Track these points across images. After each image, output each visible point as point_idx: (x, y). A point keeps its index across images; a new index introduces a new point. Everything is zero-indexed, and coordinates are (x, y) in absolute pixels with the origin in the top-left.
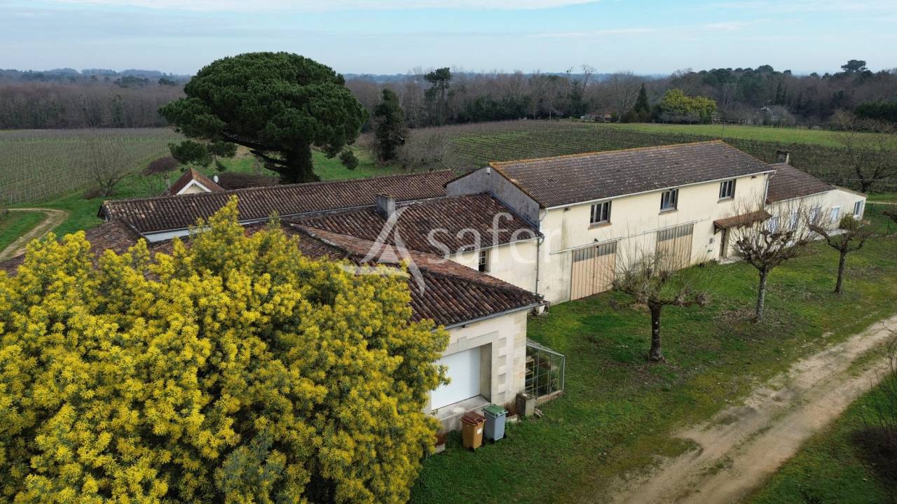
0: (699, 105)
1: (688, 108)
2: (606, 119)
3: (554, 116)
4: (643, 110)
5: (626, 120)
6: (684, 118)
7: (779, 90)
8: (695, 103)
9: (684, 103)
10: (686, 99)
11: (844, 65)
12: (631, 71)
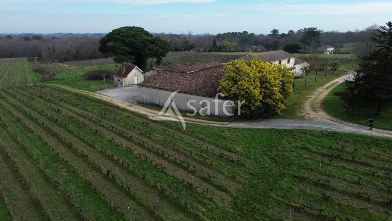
0: (234, 45)
1: (231, 46)
2: (202, 51)
3: (181, 50)
4: (215, 48)
5: (209, 51)
6: (230, 50)
7: (256, 40)
8: (233, 45)
9: (229, 45)
10: (229, 43)
11: (271, 31)
12: (209, 33)
